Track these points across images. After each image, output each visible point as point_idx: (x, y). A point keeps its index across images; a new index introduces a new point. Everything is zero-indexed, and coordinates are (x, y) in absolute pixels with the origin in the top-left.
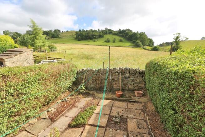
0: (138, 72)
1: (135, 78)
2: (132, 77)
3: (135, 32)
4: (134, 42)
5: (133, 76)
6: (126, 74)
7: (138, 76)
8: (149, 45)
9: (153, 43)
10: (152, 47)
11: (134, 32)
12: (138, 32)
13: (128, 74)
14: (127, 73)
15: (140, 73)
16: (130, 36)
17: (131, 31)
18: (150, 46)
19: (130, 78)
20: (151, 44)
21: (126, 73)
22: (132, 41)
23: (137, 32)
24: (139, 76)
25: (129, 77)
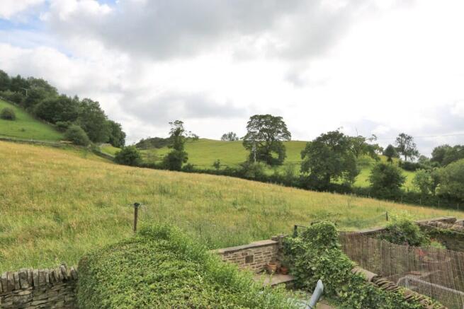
0: (59, 279)
1: (49, 299)
2: (41, 297)
3: (68, 96)
4: (61, 129)
5: (44, 292)
6: (22, 293)
7: (58, 291)
8: (111, 142)
9: (123, 135)
10: (118, 147)
11: (64, 96)
12: (76, 98)
13: (27, 292)
14: (24, 289)
15: (64, 280)
16: (45, 103)
17: (49, 89)
18: (113, 145)
19: (34, 303)
20: (116, 140)
21: (21, 288)
22: (52, 122)
23: (73, 97)
24: (63, 289)
25: (32, 301)
